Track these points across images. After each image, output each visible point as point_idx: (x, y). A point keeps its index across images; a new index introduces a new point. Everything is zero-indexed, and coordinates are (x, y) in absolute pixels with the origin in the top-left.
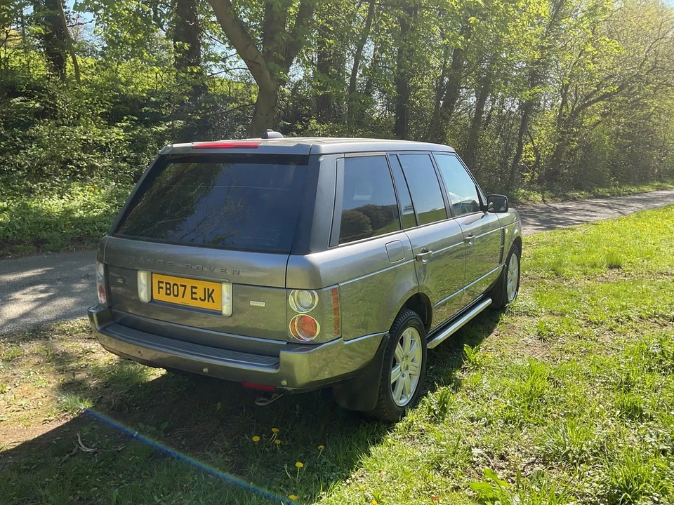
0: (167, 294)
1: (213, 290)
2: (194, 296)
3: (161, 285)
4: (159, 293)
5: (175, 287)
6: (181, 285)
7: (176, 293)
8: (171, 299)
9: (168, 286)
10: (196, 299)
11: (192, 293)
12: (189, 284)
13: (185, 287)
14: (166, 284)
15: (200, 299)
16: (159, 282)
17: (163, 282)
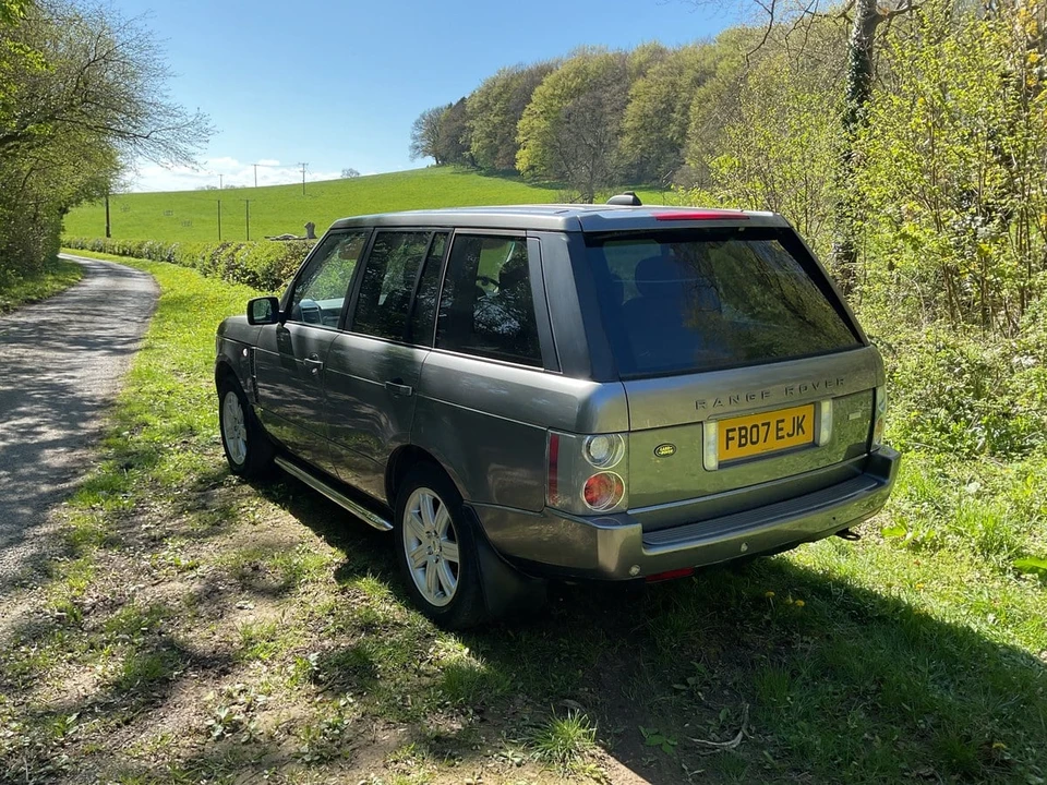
0: (740, 445)
1: (804, 417)
2: (780, 434)
4: (727, 448)
5: (755, 431)
6: (763, 425)
7: (755, 439)
9: (743, 432)
10: (783, 437)
11: (778, 430)
12: (772, 419)
13: (768, 424)
14: (740, 429)
15: (788, 435)
16: (728, 431)
17: (734, 430)
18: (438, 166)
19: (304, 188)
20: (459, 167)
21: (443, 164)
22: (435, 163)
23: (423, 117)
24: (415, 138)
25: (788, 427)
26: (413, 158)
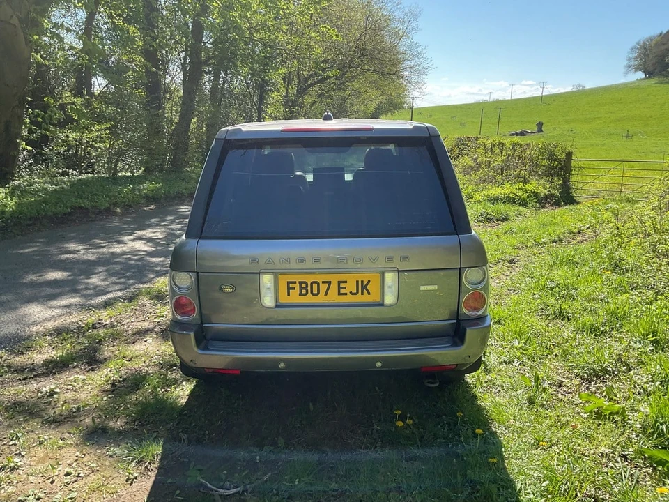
0: (301, 294)
1: (369, 282)
2: (342, 291)
3: (291, 286)
4: (289, 294)
5: (315, 286)
6: (323, 282)
7: (315, 291)
8: (309, 299)
9: (304, 285)
10: (346, 294)
11: (340, 288)
12: (335, 279)
13: (330, 283)
14: (301, 283)
15: (351, 293)
16: (289, 283)
17: (295, 283)
18: (646, 78)
19: (542, 98)
20: (662, 79)
21: (650, 77)
22: (643, 76)
23: (638, 44)
24: (630, 59)
25: (351, 287)
26: (626, 74)
